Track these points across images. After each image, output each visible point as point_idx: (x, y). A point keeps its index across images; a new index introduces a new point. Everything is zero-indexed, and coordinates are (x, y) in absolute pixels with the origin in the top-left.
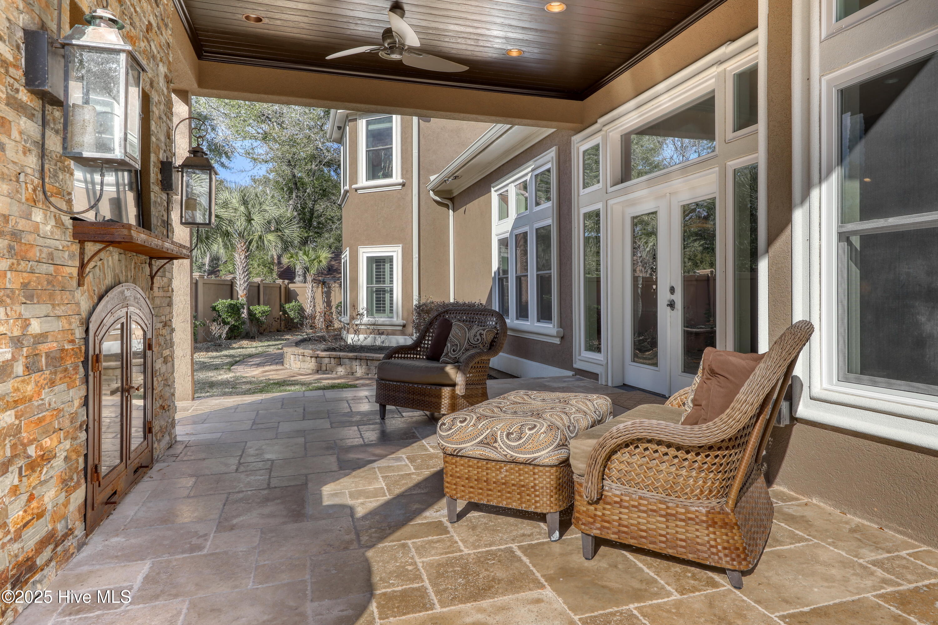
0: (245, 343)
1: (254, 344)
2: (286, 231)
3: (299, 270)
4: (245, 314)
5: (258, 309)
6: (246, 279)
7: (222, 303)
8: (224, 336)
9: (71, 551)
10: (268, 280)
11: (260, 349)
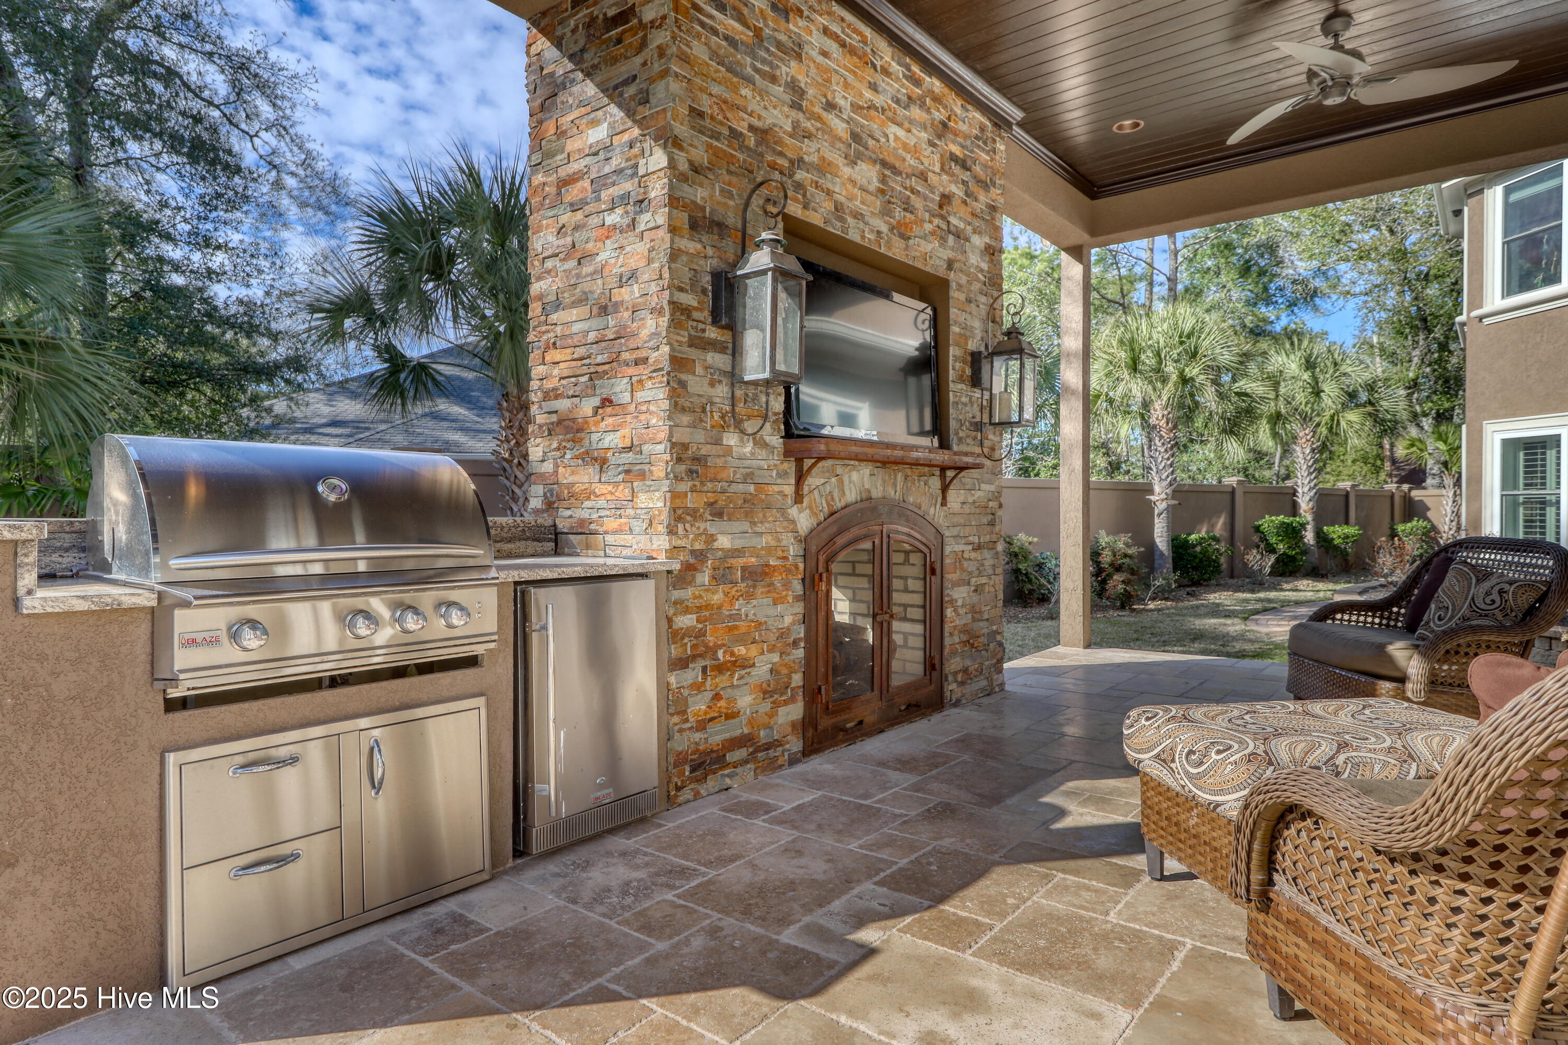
0: (1303, 584)
1: (1320, 586)
2: (1383, 403)
3: (1432, 465)
4: (1309, 537)
5: (1337, 532)
6: (1312, 484)
7: (1270, 522)
8: (1268, 570)
9: (780, 762)
10: (1369, 486)
11: (1321, 594)
